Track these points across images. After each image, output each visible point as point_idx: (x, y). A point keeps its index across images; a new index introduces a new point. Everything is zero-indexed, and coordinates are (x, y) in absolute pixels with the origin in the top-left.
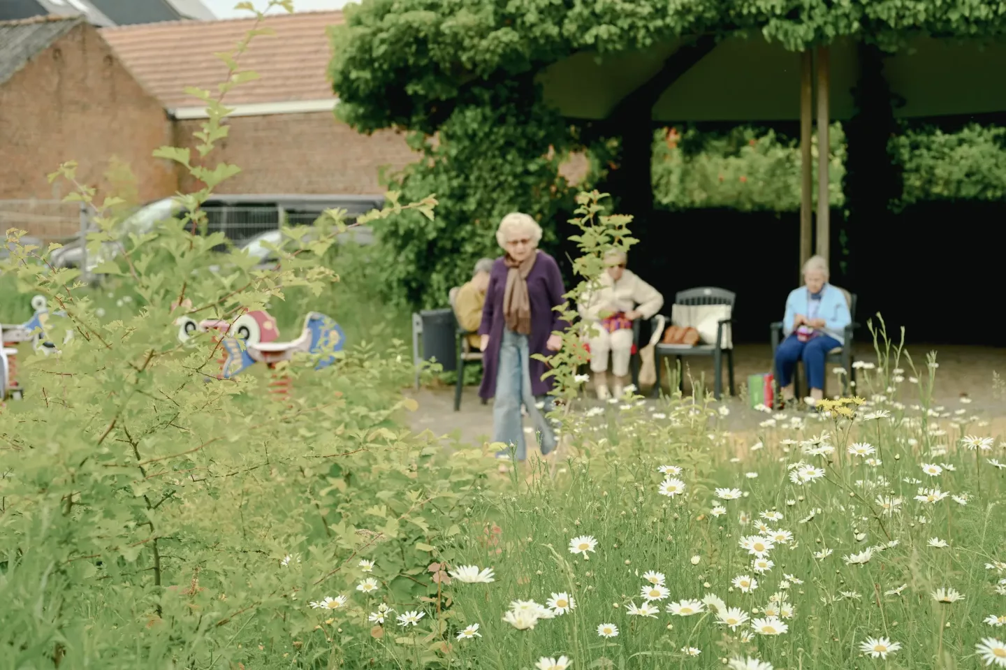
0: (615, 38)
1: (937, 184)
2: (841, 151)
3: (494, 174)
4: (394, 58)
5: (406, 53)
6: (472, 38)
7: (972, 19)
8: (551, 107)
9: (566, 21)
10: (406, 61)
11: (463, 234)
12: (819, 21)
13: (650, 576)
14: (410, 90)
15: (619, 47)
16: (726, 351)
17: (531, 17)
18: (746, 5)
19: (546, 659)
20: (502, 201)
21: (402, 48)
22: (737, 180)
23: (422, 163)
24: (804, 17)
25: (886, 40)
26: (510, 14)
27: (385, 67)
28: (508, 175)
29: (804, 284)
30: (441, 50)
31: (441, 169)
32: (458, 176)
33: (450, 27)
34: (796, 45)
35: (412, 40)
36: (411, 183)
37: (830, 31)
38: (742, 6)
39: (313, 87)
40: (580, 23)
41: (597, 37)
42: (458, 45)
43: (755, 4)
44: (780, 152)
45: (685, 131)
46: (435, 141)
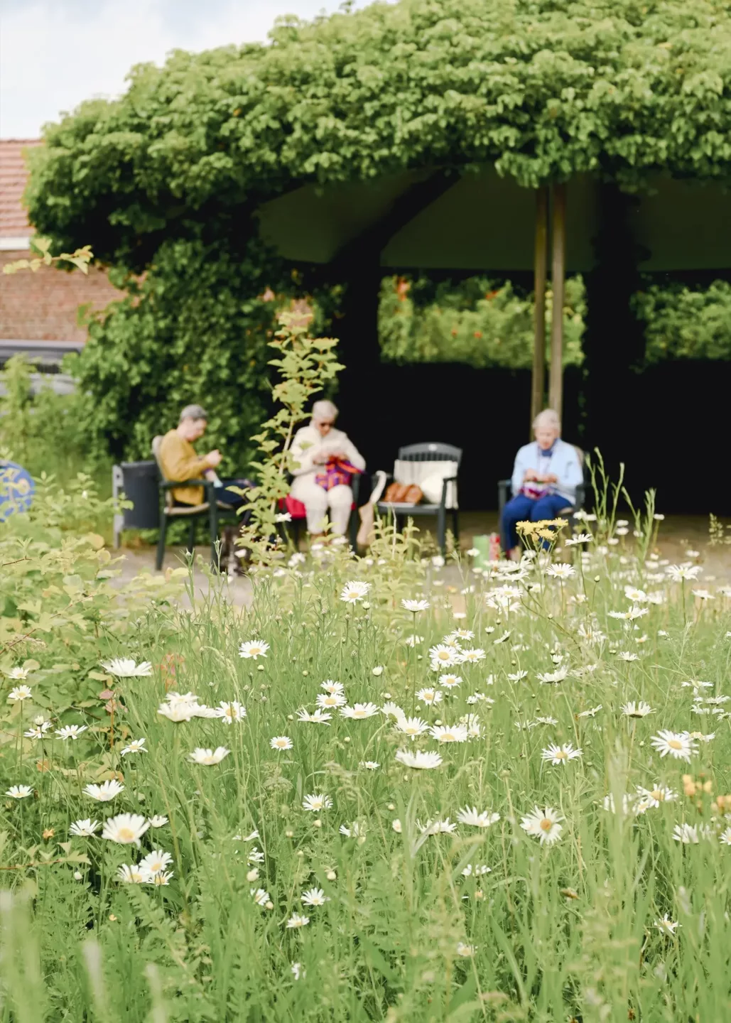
0: (337, 167)
1: (683, 346)
2: (581, 308)
3: (204, 315)
4: (97, 183)
5: (110, 179)
6: (181, 162)
7: (715, 159)
8: (268, 244)
9: (285, 147)
10: (110, 187)
11: (170, 380)
12: (554, 155)
13: (327, 685)
14: (113, 220)
15: (341, 177)
16: (450, 512)
17: (247, 142)
18: (478, 135)
19: (203, 750)
20: (212, 345)
21: (105, 174)
22: (471, 336)
23: (126, 302)
24: (539, 151)
25: (625, 179)
26: (224, 137)
27: (86, 193)
28: (220, 316)
29: (535, 439)
30: (147, 176)
31: (147, 309)
32: (165, 317)
33: (159, 151)
34: (530, 181)
35: (115, 164)
36: (113, 324)
37: (566, 167)
38: (474, 137)
39: (11, 224)
40: (300, 150)
41: (317, 165)
42: (167, 171)
43: (487, 135)
44: (517, 307)
45: (415, 280)
46: (142, 280)
